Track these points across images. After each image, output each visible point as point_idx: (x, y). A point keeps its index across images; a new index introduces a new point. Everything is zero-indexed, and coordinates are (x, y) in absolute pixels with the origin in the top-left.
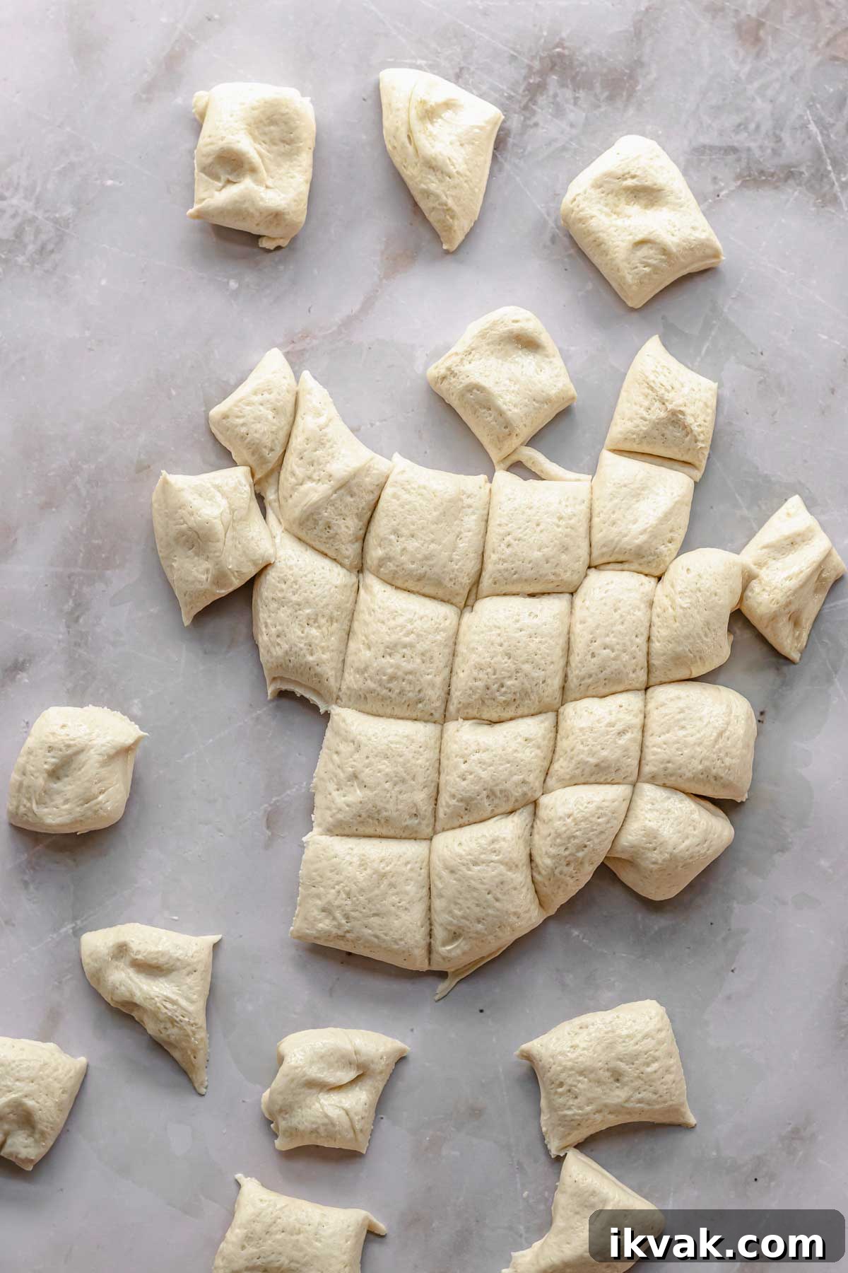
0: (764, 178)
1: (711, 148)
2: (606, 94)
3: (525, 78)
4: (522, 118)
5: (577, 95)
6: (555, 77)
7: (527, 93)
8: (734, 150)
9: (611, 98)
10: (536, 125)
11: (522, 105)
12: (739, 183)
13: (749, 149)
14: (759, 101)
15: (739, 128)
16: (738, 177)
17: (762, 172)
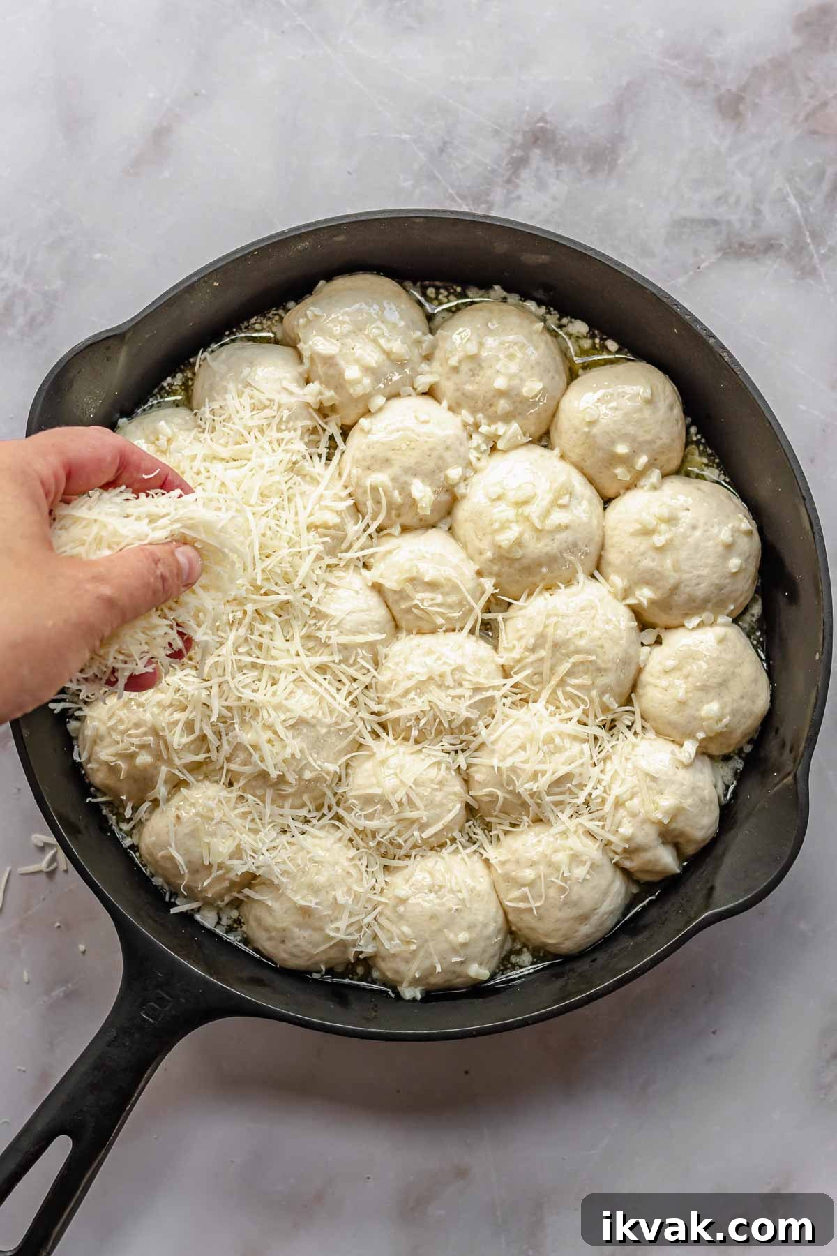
0: (743, 250)
1: (693, 221)
2: (589, 167)
3: (509, 151)
4: (505, 191)
5: (560, 169)
6: (538, 151)
7: (510, 166)
8: (714, 222)
9: (592, 172)
10: (519, 198)
11: (505, 178)
12: (720, 254)
13: (729, 223)
14: (739, 175)
15: (721, 200)
16: (719, 249)
17: (741, 245)
